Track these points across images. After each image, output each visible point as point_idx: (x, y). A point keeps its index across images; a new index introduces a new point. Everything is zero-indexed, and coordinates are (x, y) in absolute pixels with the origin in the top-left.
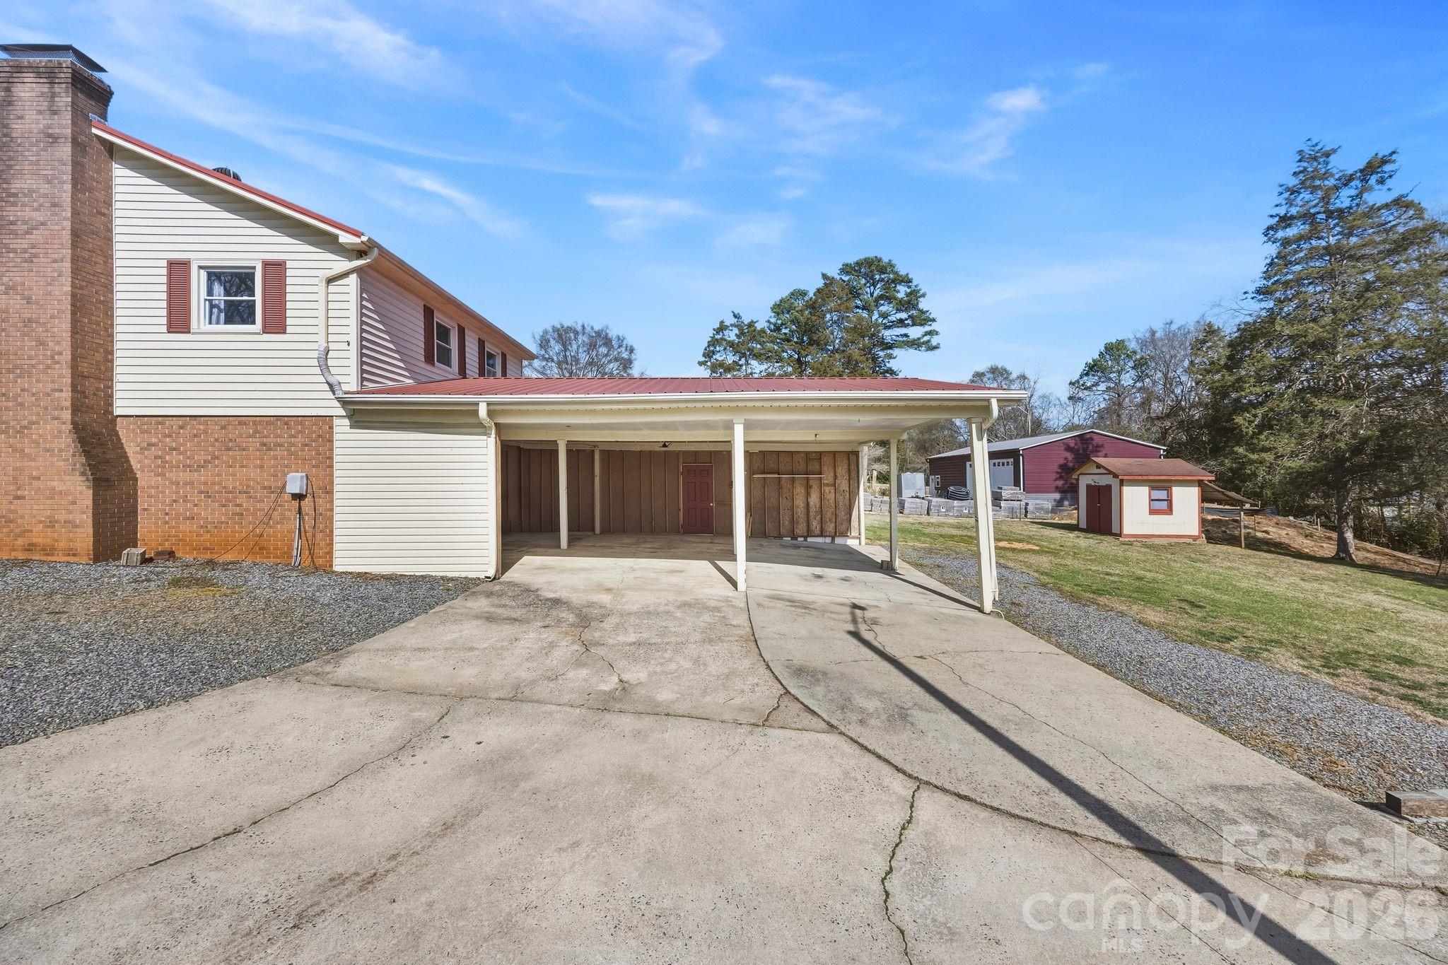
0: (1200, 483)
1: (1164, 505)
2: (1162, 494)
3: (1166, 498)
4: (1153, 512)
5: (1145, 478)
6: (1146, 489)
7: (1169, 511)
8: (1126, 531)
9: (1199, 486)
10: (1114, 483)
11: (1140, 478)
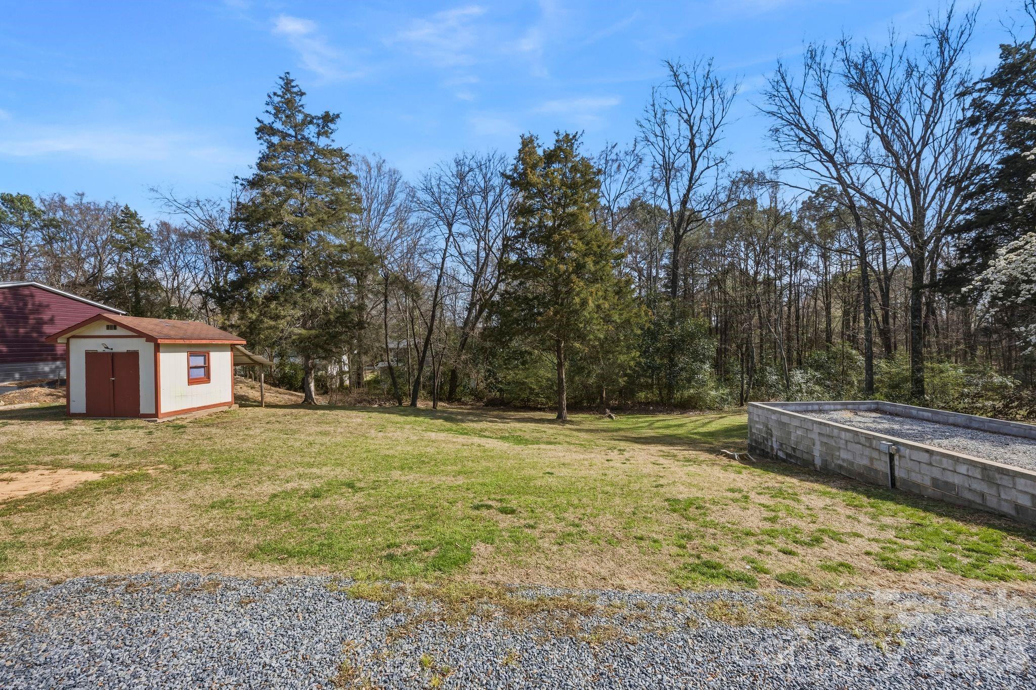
0: (233, 347)
1: (201, 373)
2: (199, 361)
3: (202, 364)
4: (192, 381)
5: (187, 342)
6: (184, 355)
7: (207, 378)
8: (165, 408)
9: (232, 350)
10: (144, 349)
11: (181, 342)
